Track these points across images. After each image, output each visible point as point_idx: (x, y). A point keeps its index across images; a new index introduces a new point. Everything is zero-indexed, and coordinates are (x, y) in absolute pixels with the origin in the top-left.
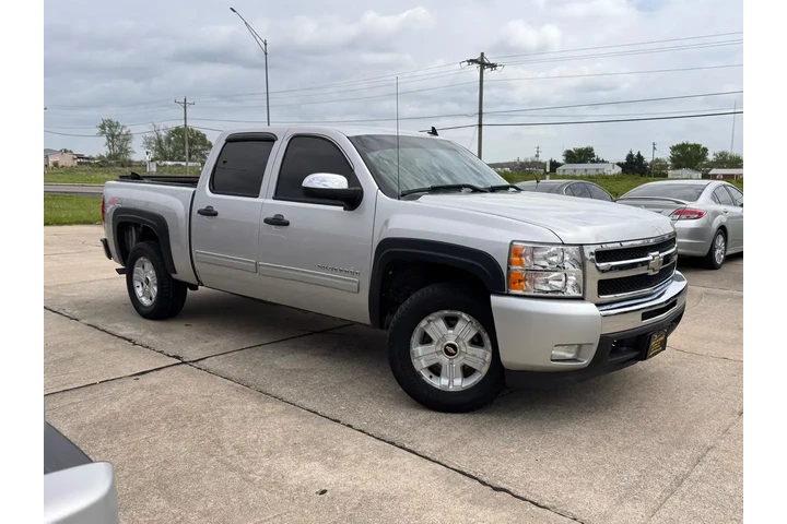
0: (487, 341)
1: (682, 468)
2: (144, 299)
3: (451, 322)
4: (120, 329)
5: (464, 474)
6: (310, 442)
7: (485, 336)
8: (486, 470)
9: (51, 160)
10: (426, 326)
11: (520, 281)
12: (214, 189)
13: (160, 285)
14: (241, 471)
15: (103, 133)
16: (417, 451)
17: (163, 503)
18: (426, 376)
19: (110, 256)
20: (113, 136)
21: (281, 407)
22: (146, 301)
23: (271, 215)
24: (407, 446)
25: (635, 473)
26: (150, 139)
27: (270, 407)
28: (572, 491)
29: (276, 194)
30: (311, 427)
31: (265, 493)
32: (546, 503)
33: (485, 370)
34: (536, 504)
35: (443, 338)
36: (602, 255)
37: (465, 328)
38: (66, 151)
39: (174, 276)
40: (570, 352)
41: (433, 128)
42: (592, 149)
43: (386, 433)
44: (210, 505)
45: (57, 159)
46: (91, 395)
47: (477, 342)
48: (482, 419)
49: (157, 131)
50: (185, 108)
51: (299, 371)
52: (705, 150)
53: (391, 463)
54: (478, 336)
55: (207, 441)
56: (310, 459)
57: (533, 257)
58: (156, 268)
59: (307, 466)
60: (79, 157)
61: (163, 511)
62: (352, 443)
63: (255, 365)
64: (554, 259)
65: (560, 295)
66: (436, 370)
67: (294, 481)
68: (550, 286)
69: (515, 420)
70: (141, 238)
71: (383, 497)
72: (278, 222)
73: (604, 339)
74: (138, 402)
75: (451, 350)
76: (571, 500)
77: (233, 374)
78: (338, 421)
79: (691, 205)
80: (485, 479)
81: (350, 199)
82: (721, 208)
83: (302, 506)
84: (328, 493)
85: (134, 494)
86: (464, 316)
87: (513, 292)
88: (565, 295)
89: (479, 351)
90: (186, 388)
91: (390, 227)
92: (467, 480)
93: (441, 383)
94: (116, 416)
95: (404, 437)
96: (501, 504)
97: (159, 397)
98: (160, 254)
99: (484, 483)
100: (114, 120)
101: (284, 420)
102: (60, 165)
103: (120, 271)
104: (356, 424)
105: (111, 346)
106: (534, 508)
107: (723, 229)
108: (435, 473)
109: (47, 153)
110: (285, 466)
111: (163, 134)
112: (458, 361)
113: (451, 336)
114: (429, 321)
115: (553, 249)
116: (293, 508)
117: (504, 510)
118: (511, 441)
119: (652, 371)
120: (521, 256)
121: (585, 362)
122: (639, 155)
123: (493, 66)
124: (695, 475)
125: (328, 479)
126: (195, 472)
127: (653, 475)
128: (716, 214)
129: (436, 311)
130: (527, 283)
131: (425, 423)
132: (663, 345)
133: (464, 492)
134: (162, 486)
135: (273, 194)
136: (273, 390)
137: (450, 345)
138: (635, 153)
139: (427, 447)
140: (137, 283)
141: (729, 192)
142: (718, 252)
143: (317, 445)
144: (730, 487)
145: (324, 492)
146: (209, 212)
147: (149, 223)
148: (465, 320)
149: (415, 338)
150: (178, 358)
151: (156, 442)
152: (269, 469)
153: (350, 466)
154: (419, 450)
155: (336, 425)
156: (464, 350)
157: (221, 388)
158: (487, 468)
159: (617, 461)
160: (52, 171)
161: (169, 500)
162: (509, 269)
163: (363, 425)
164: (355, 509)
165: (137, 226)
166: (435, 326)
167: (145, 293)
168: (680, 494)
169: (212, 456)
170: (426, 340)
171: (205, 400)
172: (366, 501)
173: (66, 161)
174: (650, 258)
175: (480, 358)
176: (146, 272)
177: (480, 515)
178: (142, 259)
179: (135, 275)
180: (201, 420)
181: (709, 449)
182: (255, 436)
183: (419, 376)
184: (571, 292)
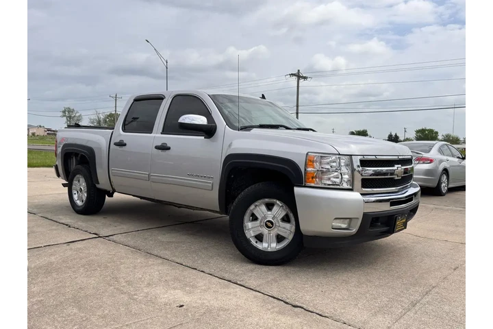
0: (292, 219)
1: (417, 297)
2: (78, 202)
3: (270, 207)
4: (61, 219)
5: (274, 298)
6: (176, 279)
7: (291, 215)
8: (289, 296)
9: (31, 131)
10: (254, 209)
11: (313, 178)
12: (124, 130)
13: (88, 192)
14: (129, 294)
15: (64, 116)
16: (245, 285)
17: (75, 311)
18: (253, 241)
19: (59, 176)
20: (70, 117)
21: (160, 261)
22: (79, 203)
23: (159, 144)
24: (239, 283)
25: (385, 299)
26: (94, 120)
27: (151, 261)
28: (344, 308)
29: (163, 131)
30: (178, 272)
31: (143, 306)
32: (326, 315)
33: (291, 237)
34: (320, 315)
35: (265, 217)
36: (365, 163)
37: (279, 211)
38: (40, 126)
39: (98, 186)
40: (345, 224)
41: (263, 95)
42: (366, 131)
43: (227, 276)
44: (106, 312)
45: (35, 131)
46: (37, 253)
47: (286, 219)
48: (288, 269)
49: (98, 114)
50: (116, 100)
51: (173, 242)
52: (437, 133)
53: (227, 291)
54: (287, 216)
55: (109, 278)
56: (175, 289)
57: (321, 163)
58: (87, 181)
59: (172, 292)
60: (49, 130)
61: (75, 314)
62: (202, 281)
63: (146, 239)
64: (334, 164)
65: (338, 187)
66: (260, 238)
67: (163, 300)
68: (332, 181)
69: (310, 270)
70: (79, 163)
71: (221, 309)
72: (164, 148)
73: (365, 215)
74: (67, 257)
75: (269, 224)
76: (342, 314)
77: (131, 243)
78: (196, 269)
79: (425, 155)
80: (287, 301)
81: (208, 131)
82: (445, 158)
83: (166, 313)
84: (184, 307)
85: (57, 306)
86: (278, 202)
87: (308, 184)
88: (341, 187)
89: (287, 226)
90: (99, 250)
91: (232, 147)
92: (276, 301)
93: (263, 246)
94: (51, 263)
95: (237, 278)
96: (297, 315)
97: (81, 254)
98: (90, 172)
99: (287, 303)
100: (72, 108)
101: (160, 268)
102: (36, 134)
103: (64, 185)
104: (207, 270)
105: (54, 227)
106: (318, 316)
107: (446, 171)
108: (255, 297)
109: (29, 127)
110: (158, 292)
111: (102, 117)
112: (274, 232)
113: (270, 216)
114: (256, 206)
115: (334, 157)
116: (160, 314)
117: (299, 318)
118: (306, 281)
119: (399, 246)
120: (313, 162)
121: (354, 230)
122: (396, 135)
123: (305, 78)
124: (424, 301)
125: (186, 299)
126: (99, 294)
127: (397, 301)
128: (441, 161)
129: (260, 199)
130: (317, 180)
131: (252, 271)
132: (405, 226)
133: (274, 307)
134: (76, 302)
135: (161, 131)
136: (155, 253)
137: (269, 221)
138: (393, 134)
139: (252, 283)
140: (74, 192)
141: (449, 148)
142: (443, 185)
143: (180, 281)
144: (446, 308)
145: (182, 306)
146: (121, 144)
147: (83, 152)
148: (278, 204)
149: (247, 217)
150: (96, 234)
151: (76, 278)
152: (147, 293)
153: (200, 292)
154: (246, 285)
155: (194, 271)
156: (278, 225)
157: (122, 250)
158: (290, 295)
159: (374, 293)
160: (32, 138)
161: (80, 309)
162: (305, 170)
163: (212, 271)
164: (202, 315)
165: (76, 155)
166: (260, 209)
167: (79, 198)
168: (414, 311)
169: (111, 286)
170: (254, 218)
171: (111, 257)
172: (209, 311)
173: (41, 132)
174: (395, 168)
175: (287, 230)
176: (81, 184)
177: (283, 320)
178: (78, 176)
179: (74, 186)
180: (106, 267)
181: (434, 287)
182: (140, 276)
183: (248, 241)
184: (345, 186)
